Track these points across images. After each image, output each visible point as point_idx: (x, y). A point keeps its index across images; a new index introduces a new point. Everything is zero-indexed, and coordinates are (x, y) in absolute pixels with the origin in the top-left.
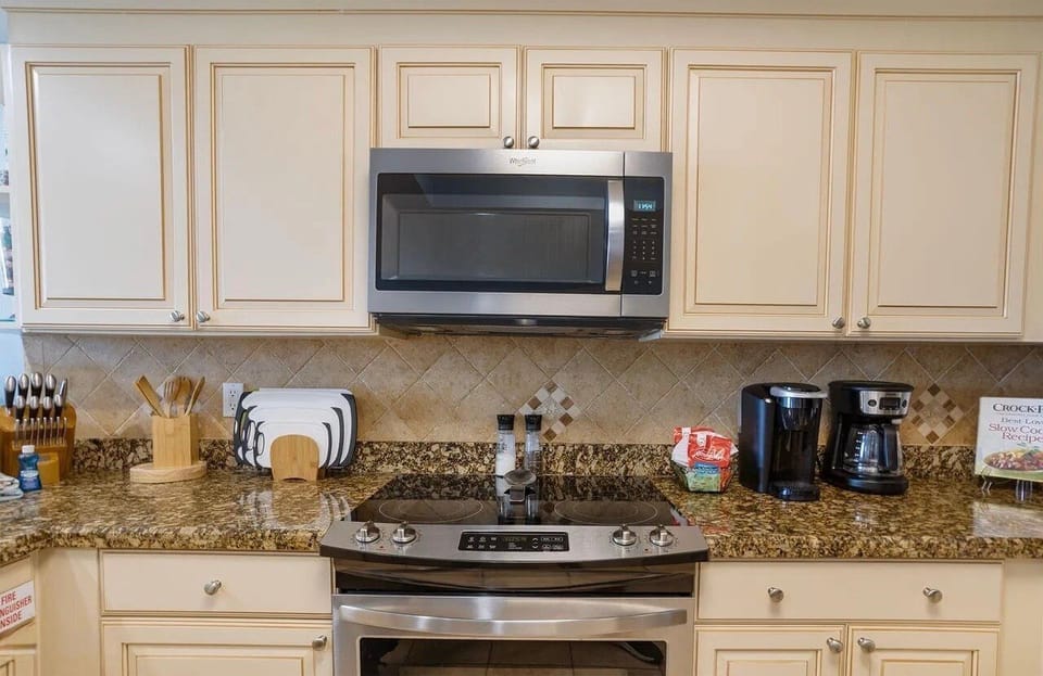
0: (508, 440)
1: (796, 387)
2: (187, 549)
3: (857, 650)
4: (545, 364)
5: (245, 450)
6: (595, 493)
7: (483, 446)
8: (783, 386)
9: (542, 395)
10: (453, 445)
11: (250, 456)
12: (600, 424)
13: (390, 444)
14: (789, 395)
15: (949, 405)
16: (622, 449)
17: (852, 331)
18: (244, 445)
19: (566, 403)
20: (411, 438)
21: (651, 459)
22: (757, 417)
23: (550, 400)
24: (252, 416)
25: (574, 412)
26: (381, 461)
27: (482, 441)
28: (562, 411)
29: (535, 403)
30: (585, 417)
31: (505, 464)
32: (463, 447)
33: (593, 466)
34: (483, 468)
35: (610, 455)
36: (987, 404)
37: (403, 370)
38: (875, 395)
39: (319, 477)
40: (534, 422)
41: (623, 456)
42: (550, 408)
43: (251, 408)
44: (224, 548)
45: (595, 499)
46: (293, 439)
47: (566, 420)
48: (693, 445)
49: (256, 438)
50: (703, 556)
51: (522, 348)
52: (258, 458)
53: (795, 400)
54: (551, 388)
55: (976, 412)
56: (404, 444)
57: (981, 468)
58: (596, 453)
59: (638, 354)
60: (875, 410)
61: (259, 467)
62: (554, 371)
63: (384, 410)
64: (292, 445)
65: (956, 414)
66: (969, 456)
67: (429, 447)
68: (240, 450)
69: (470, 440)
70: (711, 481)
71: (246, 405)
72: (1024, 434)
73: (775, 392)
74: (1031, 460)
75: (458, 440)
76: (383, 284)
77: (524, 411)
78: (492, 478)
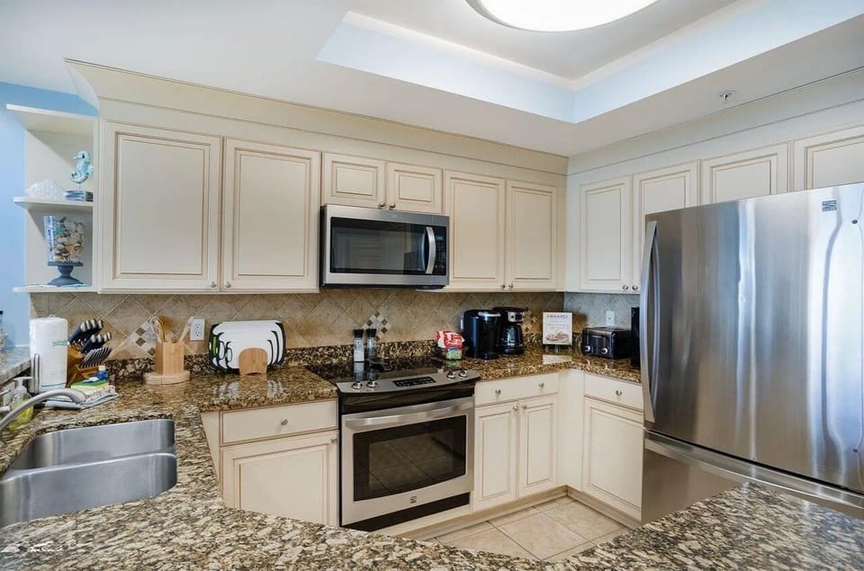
0: (359, 342)
1: (489, 312)
2: (271, 404)
3: (521, 409)
4: (375, 303)
5: (218, 359)
6: (398, 366)
7: (345, 347)
8: (483, 311)
9: (373, 318)
10: (330, 347)
11: (222, 363)
12: (400, 332)
13: (296, 349)
14: (486, 315)
15: (532, 316)
16: (410, 343)
17: (507, 289)
18: (217, 357)
19: (384, 322)
20: (308, 346)
21: (423, 348)
22: (472, 325)
23: (377, 321)
24: (220, 339)
25: (388, 326)
26: (291, 359)
27: (345, 344)
28: (382, 326)
29: (370, 323)
30: (393, 329)
31: (359, 356)
32: (335, 348)
33: (398, 353)
34: (345, 359)
35: (404, 347)
36: (545, 314)
38: (512, 314)
39: (268, 371)
40: (372, 333)
41: (411, 347)
42: (377, 325)
43: (220, 334)
44: (290, 401)
45: (399, 369)
46: (253, 351)
47: (384, 330)
48: (446, 339)
49: (226, 351)
50: (478, 379)
51: (363, 295)
52: (229, 364)
53: (489, 317)
54: (377, 315)
56: (304, 349)
57: (545, 341)
58: (399, 346)
59: (416, 296)
60: (512, 320)
61: (229, 369)
62: (378, 307)
63: (292, 331)
64: (251, 353)
65: (534, 319)
66: (540, 337)
67: (317, 350)
68: (214, 361)
69: (339, 344)
70: (458, 354)
71: (216, 332)
72: (557, 326)
73: (480, 314)
74: (560, 336)
75: (332, 344)
76: (333, 270)
77: (365, 327)
78: (352, 363)
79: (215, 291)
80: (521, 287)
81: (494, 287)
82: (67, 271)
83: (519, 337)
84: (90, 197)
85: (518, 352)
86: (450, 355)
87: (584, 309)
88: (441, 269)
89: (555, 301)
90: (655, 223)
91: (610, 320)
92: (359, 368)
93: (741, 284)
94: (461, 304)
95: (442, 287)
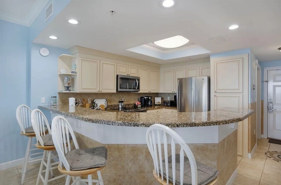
0: (120, 104)
9: (122, 99)
10: (115, 105)
12: (127, 102)
13: (109, 105)
14: (146, 98)
16: (130, 104)
17: (149, 92)
22: (142, 100)
24: (95, 103)
25: (125, 100)
31: (120, 107)
34: (117, 107)
35: (128, 105)
36: (155, 98)
37: (109, 96)
38: (150, 97)
47: (124, 101)
48: (137, 103)
49: (97, 106)
50: (147, 110)
55: (155, 99)
57: (156, 104)
60: (150, 99)
62: (123, 96)
63: (108, 101)
64: (102, 106)
67: (112, 105)
69: (116, 104)
70: (140, 106)
71: (94, 101)
72: (158, 100)
73: (144, 97)
74: (159, 102)
75: (115, 104)
76: (120, 88)
77: (121, 101)
78: (119, 108)
79: (98, 92)
80: (152, 92)
81: (147, 92)
82: (68, 88)
83: (151, 102)
84: (76, 73)
85: (151, 106)
86: (139, 106)
87: (163, 97)
88: (139, 88)
89: (157, 95)
90: (179, 80)
91: (169, 99)
92: (120, 109)
93: (193, 91)
94: (139, 96)
95: (138, 92)
